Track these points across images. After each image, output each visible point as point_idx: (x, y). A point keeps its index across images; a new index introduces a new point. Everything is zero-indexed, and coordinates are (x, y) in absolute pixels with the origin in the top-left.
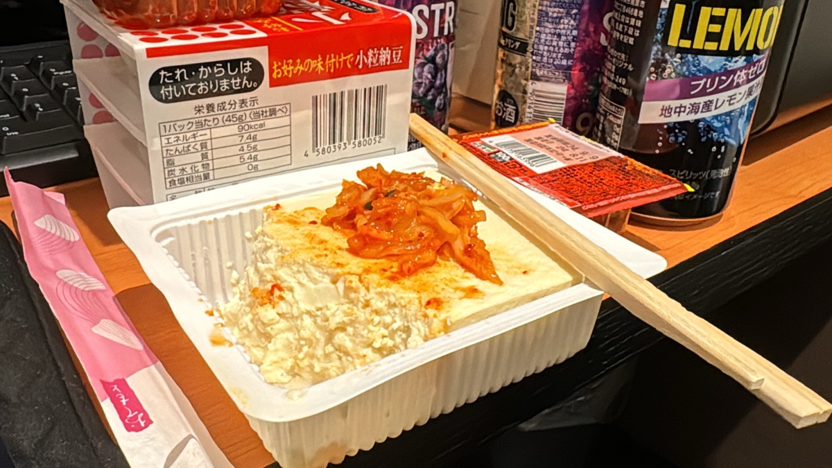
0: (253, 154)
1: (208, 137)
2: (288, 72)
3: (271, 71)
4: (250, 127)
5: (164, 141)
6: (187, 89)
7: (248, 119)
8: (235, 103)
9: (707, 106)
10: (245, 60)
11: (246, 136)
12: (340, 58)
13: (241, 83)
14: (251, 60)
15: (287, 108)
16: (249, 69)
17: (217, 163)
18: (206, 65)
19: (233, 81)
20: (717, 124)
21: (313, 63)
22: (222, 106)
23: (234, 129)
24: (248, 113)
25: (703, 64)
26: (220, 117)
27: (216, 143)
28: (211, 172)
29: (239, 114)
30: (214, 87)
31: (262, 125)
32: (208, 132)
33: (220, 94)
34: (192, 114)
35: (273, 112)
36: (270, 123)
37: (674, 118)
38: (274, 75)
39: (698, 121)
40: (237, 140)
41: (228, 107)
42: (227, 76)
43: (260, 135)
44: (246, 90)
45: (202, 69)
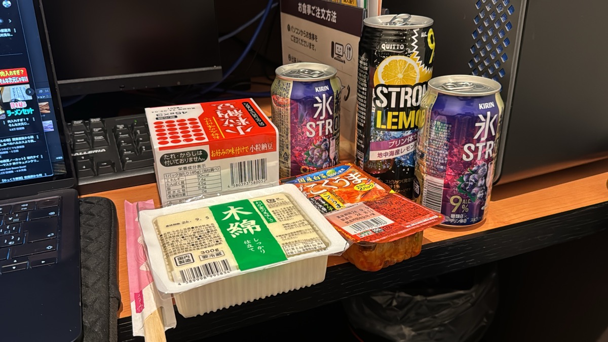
0: (204, 186)
1: (184, 179)
2: (218, 154)
3: (211, 154)
4: (203, 176)
5: (166, 181)
6: (175, 161)
7: (202, 172)
8: (196, 167)
9: (397, 152)
10: (199, 150)
11: (201, 179)
12: (242, 148)
13: (198, 159)
14: (202, 150)
15: (219, 168)
16: (201, 154)
17: (188, 190)
18: (183, 153)
19: (194, 158)
20: (403, 159)
21: (230, 151)
22: (190, 168)
23: (195, 176)
24: (201, 170)
25: (392, 135)
26: (189, 172)
27: (188, 182)
28: (186, 193)
29: (197, 171)
30: (186, 161)
31: (208, 175)
32: (184, 177)
33: (189, 163)
34: (178, 170)
35: (212, 170)
36: (211, 174)
37: (384, 158)
38: (212, 156)
39: (394, 159)
40: (197, 180)
41: (192, 168)
42: (192, 156)
43: (207, 179)
44: (200, 161)
45: (181, 154)
